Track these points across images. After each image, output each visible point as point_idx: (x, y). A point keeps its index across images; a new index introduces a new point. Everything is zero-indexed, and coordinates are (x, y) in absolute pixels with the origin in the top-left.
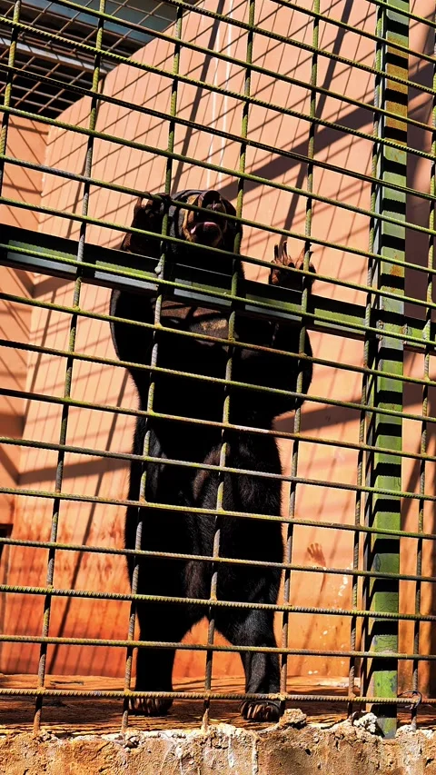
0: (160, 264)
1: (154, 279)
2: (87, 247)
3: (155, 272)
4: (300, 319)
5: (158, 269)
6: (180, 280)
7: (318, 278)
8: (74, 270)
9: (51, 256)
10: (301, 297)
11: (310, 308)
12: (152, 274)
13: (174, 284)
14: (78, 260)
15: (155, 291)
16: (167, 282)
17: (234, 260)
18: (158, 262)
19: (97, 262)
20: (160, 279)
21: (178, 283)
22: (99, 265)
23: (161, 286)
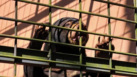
0: (49, 53)
1: (47, 60)
2: (18, 49)
3: (47, 57)
4: (109, 71)
5: (49, 56)
6: (58, 60)
7: (115, 53)
8: (13, 60)
9: (3, 55)
10: (109, 61)
11: (113, 66)
12: (46, 58)
13: (56, 62)
14: (15, 55)
15: (48, 65)
16: (53, 61)
17: (80, 49)
18: (49, 52)
19: (23, 55)
20: (50, 61)
21: (57, 61)
22: (24, 57)
23: (51, 63)
